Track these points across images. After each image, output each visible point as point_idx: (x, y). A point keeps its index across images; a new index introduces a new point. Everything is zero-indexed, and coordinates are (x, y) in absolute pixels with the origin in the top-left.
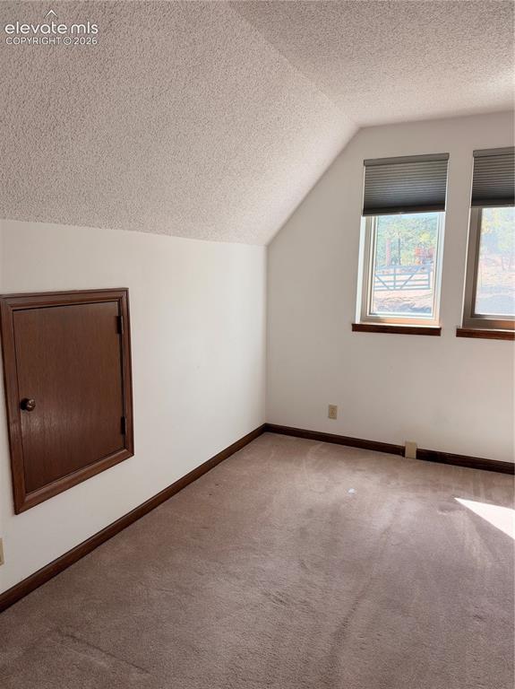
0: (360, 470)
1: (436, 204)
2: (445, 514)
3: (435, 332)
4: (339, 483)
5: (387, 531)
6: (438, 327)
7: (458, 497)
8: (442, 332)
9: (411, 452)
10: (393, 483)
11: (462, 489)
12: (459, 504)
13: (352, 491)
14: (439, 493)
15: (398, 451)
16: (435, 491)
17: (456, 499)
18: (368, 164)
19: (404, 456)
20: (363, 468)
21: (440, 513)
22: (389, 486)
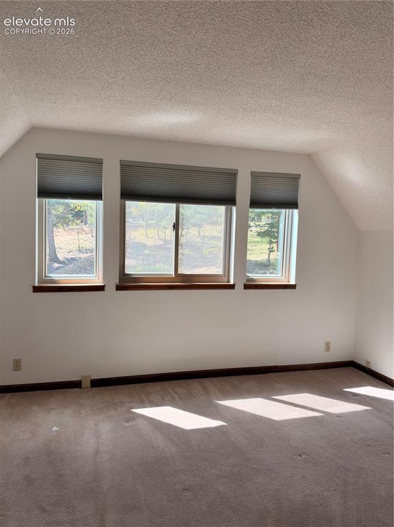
0: (53, 409)
1: (96, 195)
2: (130, 424)
3: (100, 288)
4: (41, 426)
5: (97, 452)
6: (102, 284)
7: (133, 408)
8: (106, 288)
9: (86, 384)
10: (83, 412)
11: (132, 402)
12: (135, 413)
13: (55, 429)
14: (119, 409)
15: (76, 385)
16: (115, 409)
17: (133, 410)
18: (40, 157)
19: (81, 387)
20: (54, 407)
21: (126, 424)
22: (82, 415)
